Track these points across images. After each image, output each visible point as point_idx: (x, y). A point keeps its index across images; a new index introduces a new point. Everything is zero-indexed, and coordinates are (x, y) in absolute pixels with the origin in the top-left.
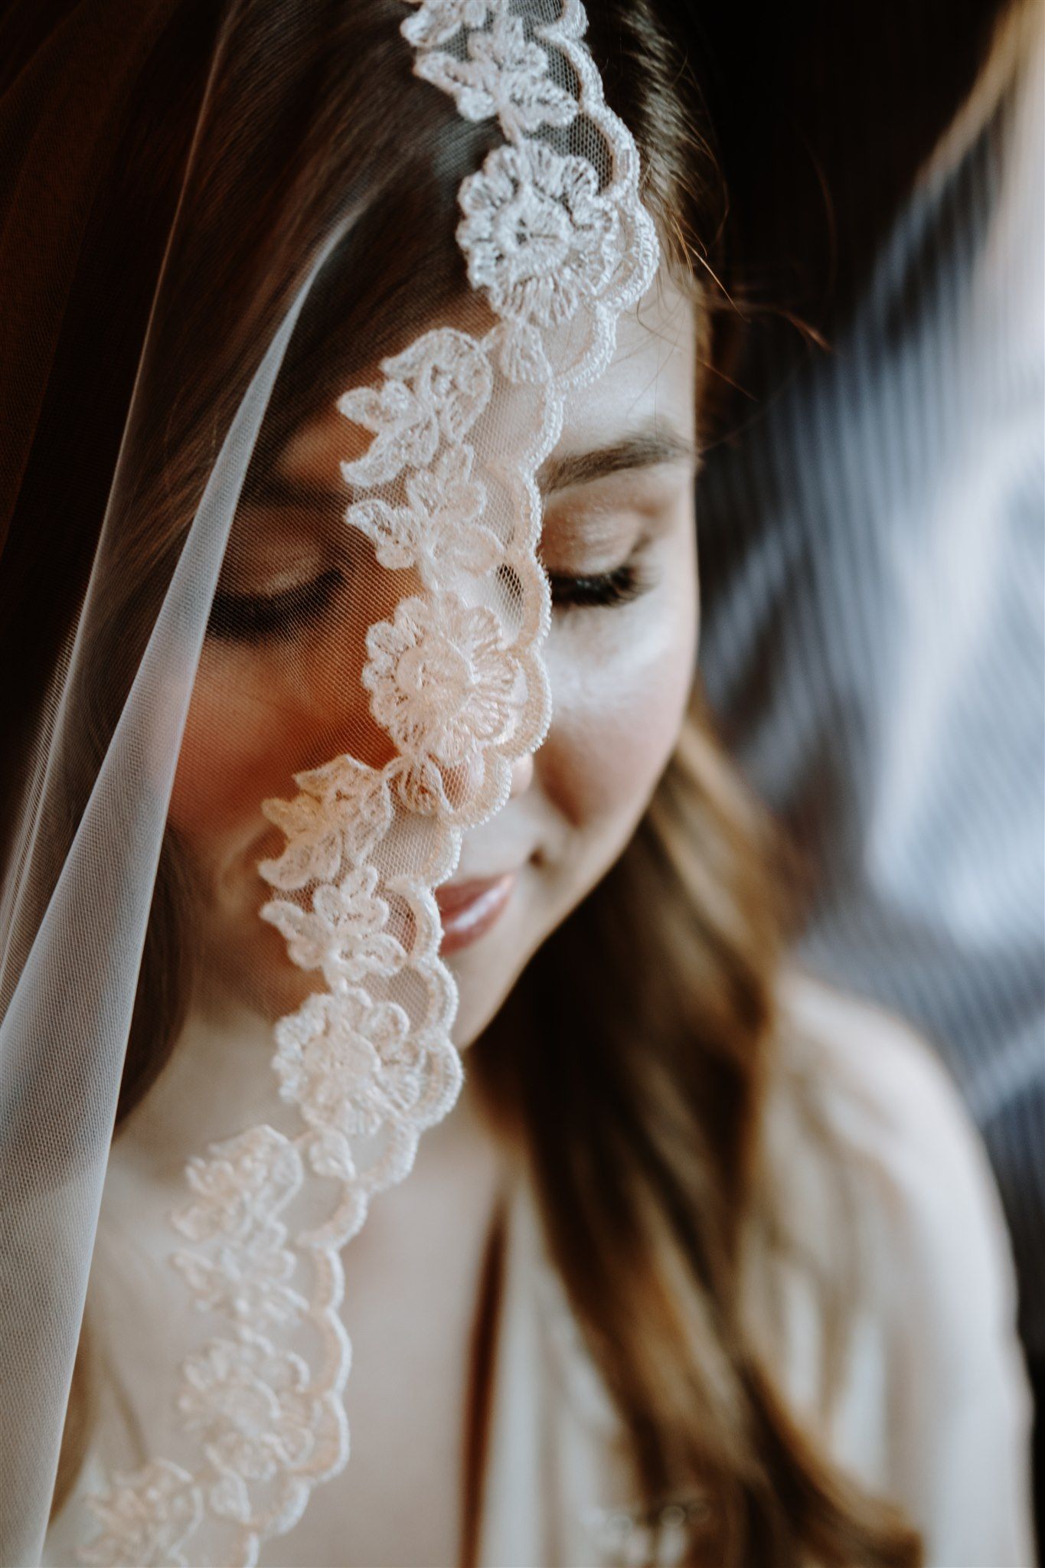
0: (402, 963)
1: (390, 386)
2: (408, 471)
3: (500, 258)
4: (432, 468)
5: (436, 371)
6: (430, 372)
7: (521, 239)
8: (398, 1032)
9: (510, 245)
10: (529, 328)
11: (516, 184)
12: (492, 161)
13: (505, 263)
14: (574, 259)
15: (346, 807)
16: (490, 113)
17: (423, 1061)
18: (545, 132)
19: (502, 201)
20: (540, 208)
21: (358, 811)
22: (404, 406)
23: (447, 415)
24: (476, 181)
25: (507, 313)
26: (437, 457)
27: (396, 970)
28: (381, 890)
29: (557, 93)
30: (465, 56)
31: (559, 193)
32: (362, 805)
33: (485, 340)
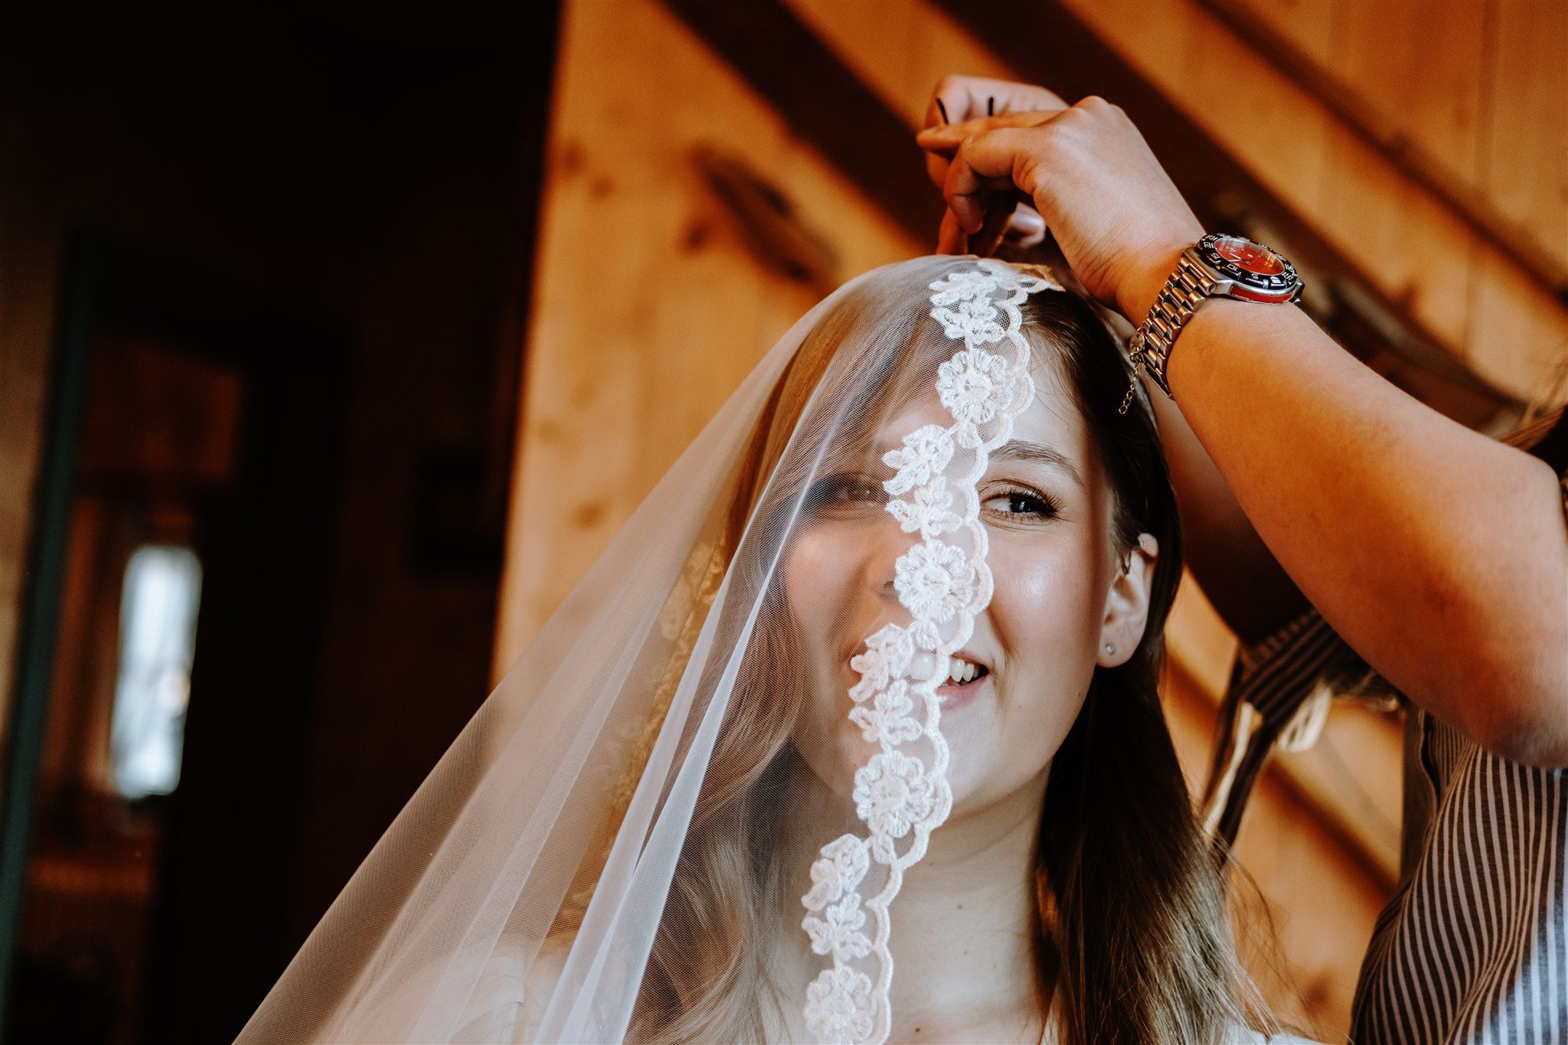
0: (920, 733)
1: (906, 449)
2: (915, 488)
3: (956, 395)
4: (927, 486)
5: (928, 443)
6: (925, 443)
7: (967, 388)
8: (918, 773)
9: (962, 390)
10: (971, 424)
11: (965, 367)
12: (955, 357)
13: (959, 397)
14: (993, 396)
15: (891, 649)
16: (960, 336)
17: (931, 789)
18: (986, 346)
19: (958, 373)
20: (976, 375)
21: (897, 650)
22: (913, 457)
23: (933, 463)
24: (946, 364)
25: (960, 418)
26: (929, 481)
27: (917, 737)
28: (908, 693)
29: (997, 327)
30: (958, 311)
31: (987, 370)
32: (898, 646)
33: (950, 430)
